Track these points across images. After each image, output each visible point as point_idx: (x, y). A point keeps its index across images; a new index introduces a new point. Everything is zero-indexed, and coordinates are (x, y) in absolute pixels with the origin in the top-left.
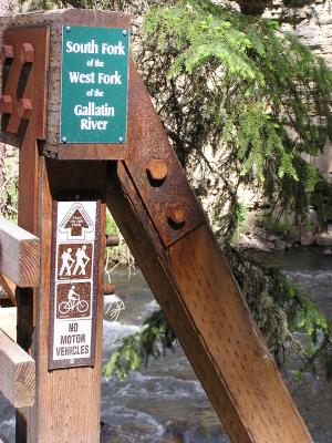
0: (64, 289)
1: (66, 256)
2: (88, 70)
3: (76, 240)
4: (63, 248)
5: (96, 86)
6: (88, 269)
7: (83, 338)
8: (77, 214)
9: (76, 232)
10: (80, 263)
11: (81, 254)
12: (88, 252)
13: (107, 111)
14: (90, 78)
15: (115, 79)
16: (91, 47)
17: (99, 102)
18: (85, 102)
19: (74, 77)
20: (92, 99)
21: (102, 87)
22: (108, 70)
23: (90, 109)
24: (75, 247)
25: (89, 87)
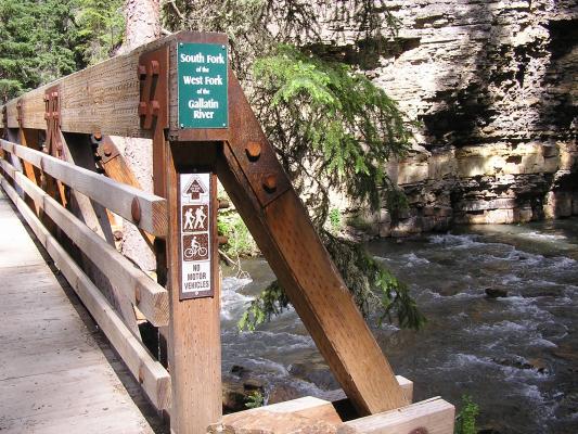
0: (188, 239)
1: (189, 215)
2: (197, 75)
3: (195, 202)
4: (186, 208)
5: (203, 86)
6: (205, 223)
7: (204, 275)
8: (195, 183)
9: (195, 196)
10: (199, 219)
11: (199, 213)
12: (205, 211)
13: (214, 104)
14: (199, 81)
15: (218, 81)
16: (199, 58)
17: (206, 98)
18: (196, 98)
19: (187, 80)
20: (202, 96)
21: (208, 87)
22: (212, 74)
23: (200, 103)
24: (195, 208)
25: (198, 87)
